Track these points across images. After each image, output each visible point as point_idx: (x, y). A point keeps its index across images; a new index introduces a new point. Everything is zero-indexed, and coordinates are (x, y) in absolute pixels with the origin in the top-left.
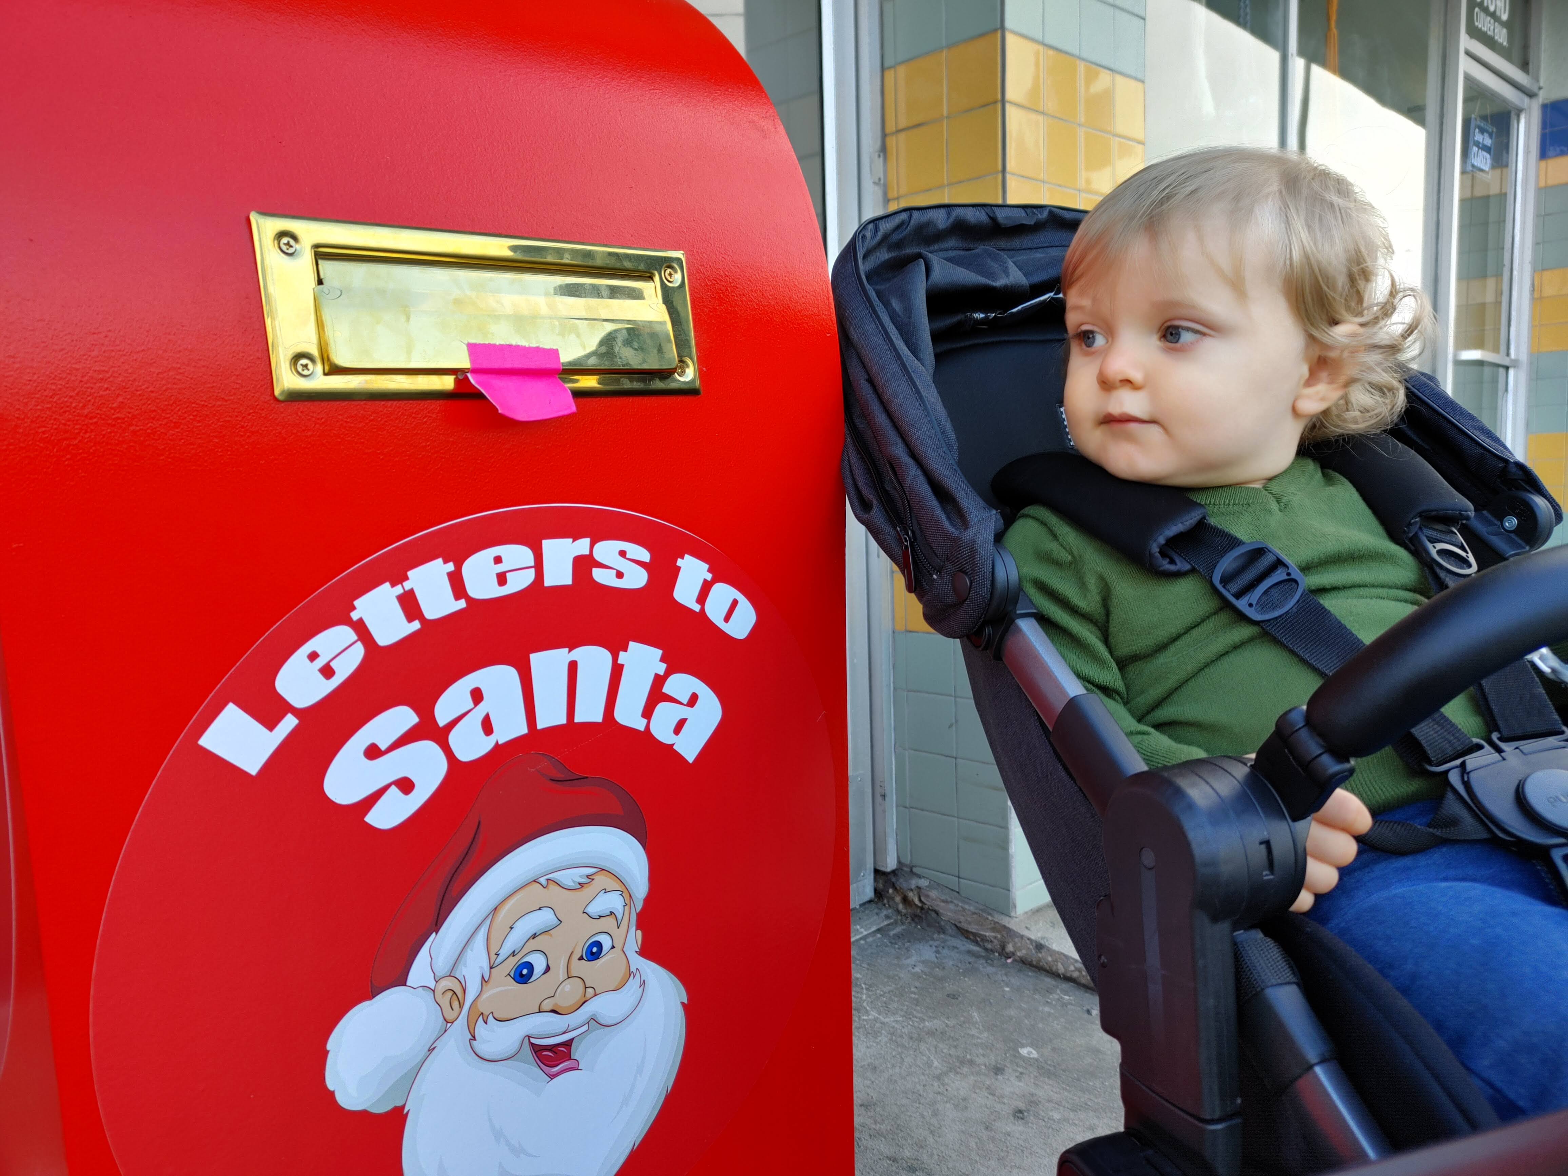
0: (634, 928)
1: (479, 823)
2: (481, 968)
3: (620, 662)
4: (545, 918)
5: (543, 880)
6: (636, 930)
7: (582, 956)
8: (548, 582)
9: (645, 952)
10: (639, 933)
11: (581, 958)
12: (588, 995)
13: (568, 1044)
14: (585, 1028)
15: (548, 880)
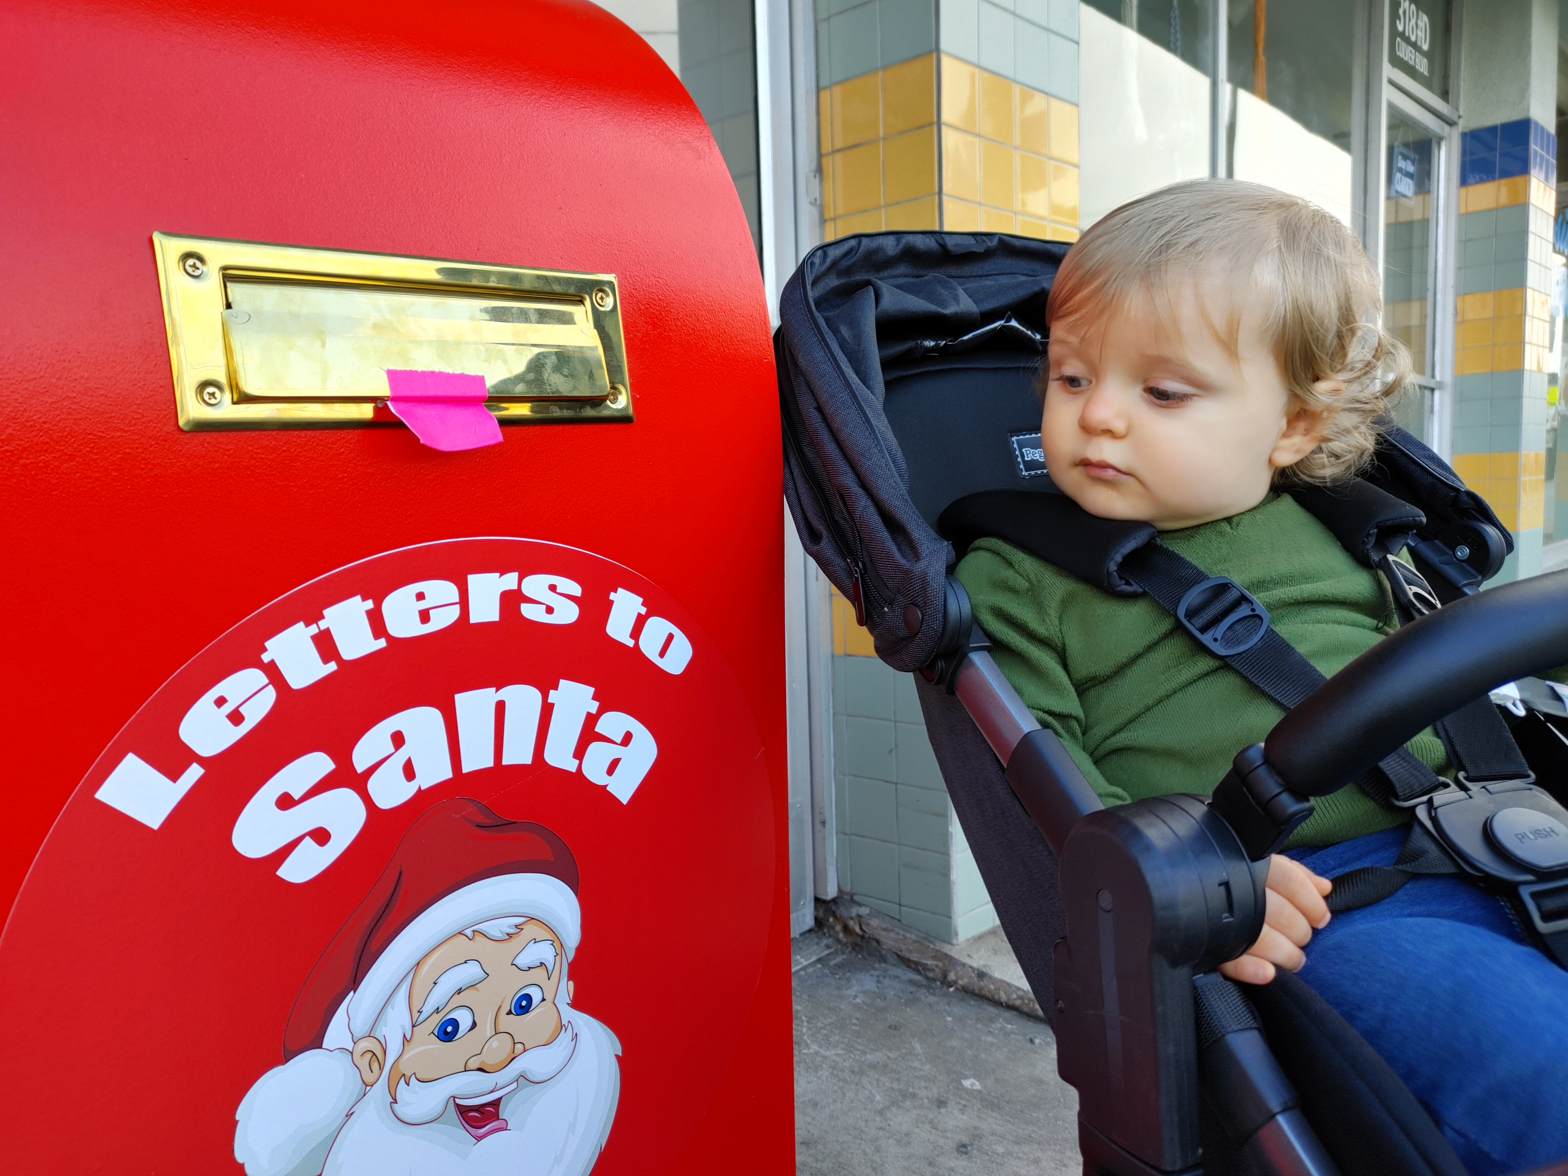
0: (566, 979)
1: (400, 873)
2: (403, 1027)
3: (550, 700)
4: (472, 971)
5: (469, 932)
6: (568, 980)
7: (510, 1010)
8: (474, 619)
9: (577, 1004)
10: (571, 983)
11: (510, 1013)
12: (517, 1051)
13: (496, 1103)
14: (514, 1086)
15: (474, 931)
